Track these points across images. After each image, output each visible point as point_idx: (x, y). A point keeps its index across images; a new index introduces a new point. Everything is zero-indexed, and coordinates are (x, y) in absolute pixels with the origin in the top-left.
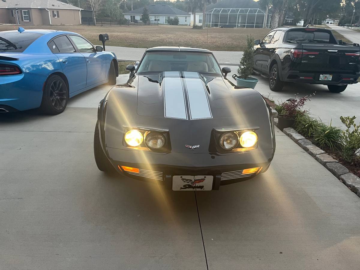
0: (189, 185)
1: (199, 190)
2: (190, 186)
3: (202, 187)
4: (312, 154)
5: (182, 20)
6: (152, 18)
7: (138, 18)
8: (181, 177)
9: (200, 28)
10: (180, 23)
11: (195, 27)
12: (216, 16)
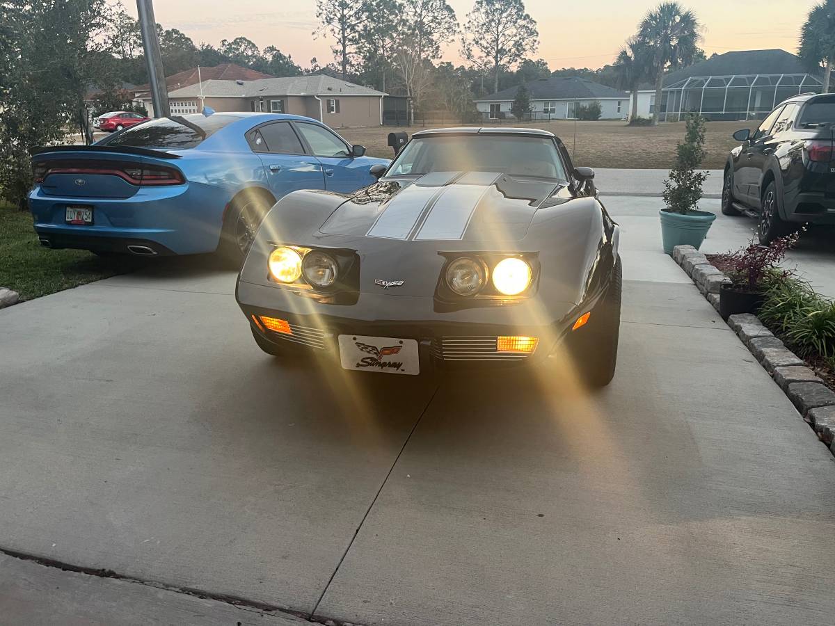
0: (372, 359)
1: (392, 370)
2: (374, 362)
3: (397, 365)
4: (768, 367)
5: (608, 108)
6: (537, 107)
7: (506, 108)
8: (355, 339)
9: (648, 122)
10: (603, 116)
11: (636, 122)
12: (694, 95)
